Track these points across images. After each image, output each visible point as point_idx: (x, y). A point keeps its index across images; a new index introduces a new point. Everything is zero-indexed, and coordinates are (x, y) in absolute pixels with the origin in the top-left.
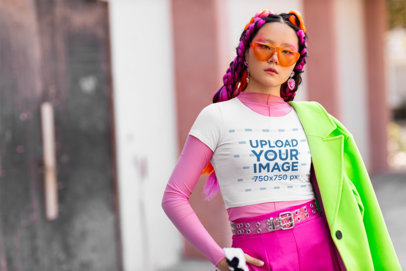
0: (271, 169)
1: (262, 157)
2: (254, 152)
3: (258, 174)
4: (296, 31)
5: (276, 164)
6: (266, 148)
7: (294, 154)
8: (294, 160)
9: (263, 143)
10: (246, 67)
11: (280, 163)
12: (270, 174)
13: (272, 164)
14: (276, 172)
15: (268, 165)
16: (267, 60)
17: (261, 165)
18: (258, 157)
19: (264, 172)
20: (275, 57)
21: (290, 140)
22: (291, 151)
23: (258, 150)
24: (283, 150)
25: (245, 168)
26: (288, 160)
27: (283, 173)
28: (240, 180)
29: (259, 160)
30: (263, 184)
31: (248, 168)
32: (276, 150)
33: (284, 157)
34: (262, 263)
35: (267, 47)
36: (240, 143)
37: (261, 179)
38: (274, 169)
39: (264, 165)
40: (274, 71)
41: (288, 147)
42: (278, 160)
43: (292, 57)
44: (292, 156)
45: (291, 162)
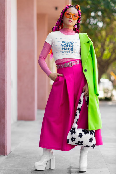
0: (65, 49)
1: (63, 46)
2: (61, 44)
3: (62, 51)
4: (78, 10)
5: (66, 48)
6: (64, 44)
7: (72, 46)
8: (72, 47)
9: (64, 42)
10: (63, 21)
11: (68, 48)
12: (65, 51)
13: (65, 48)
14: (66, 50)
15: (64, 48)
16: (69, 18)
17: (62, 48)
18: (62, 46)
19: (63, 50)
20: (72, 17)
21: (71, 42)
22: (71, 45)
23: (62, 44)
24: (69, 44)
25: (58, 49)
26: (70, 47)
27: (68, 51)
28: (57, 52)
29: (62, 47)
30: (63, 53)
31: (59, 49)
32: (67, 44)
33: (69, 46)
34: (62, 75)
35: (69, 14)
36: (58, 41)
37: (63, 52)
38: (66, 49)
39: (63, 48)
40: (71, 21)
41: (70, 44)
42: (67, 47)
43: (76, 18)
44: (71, 46)
45: (71, 48)
